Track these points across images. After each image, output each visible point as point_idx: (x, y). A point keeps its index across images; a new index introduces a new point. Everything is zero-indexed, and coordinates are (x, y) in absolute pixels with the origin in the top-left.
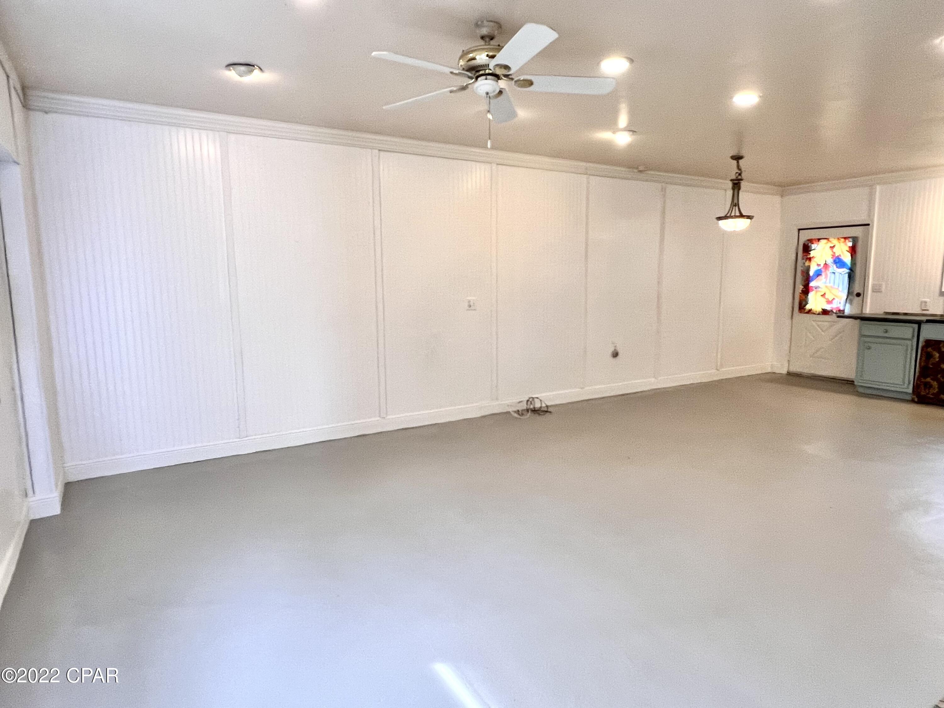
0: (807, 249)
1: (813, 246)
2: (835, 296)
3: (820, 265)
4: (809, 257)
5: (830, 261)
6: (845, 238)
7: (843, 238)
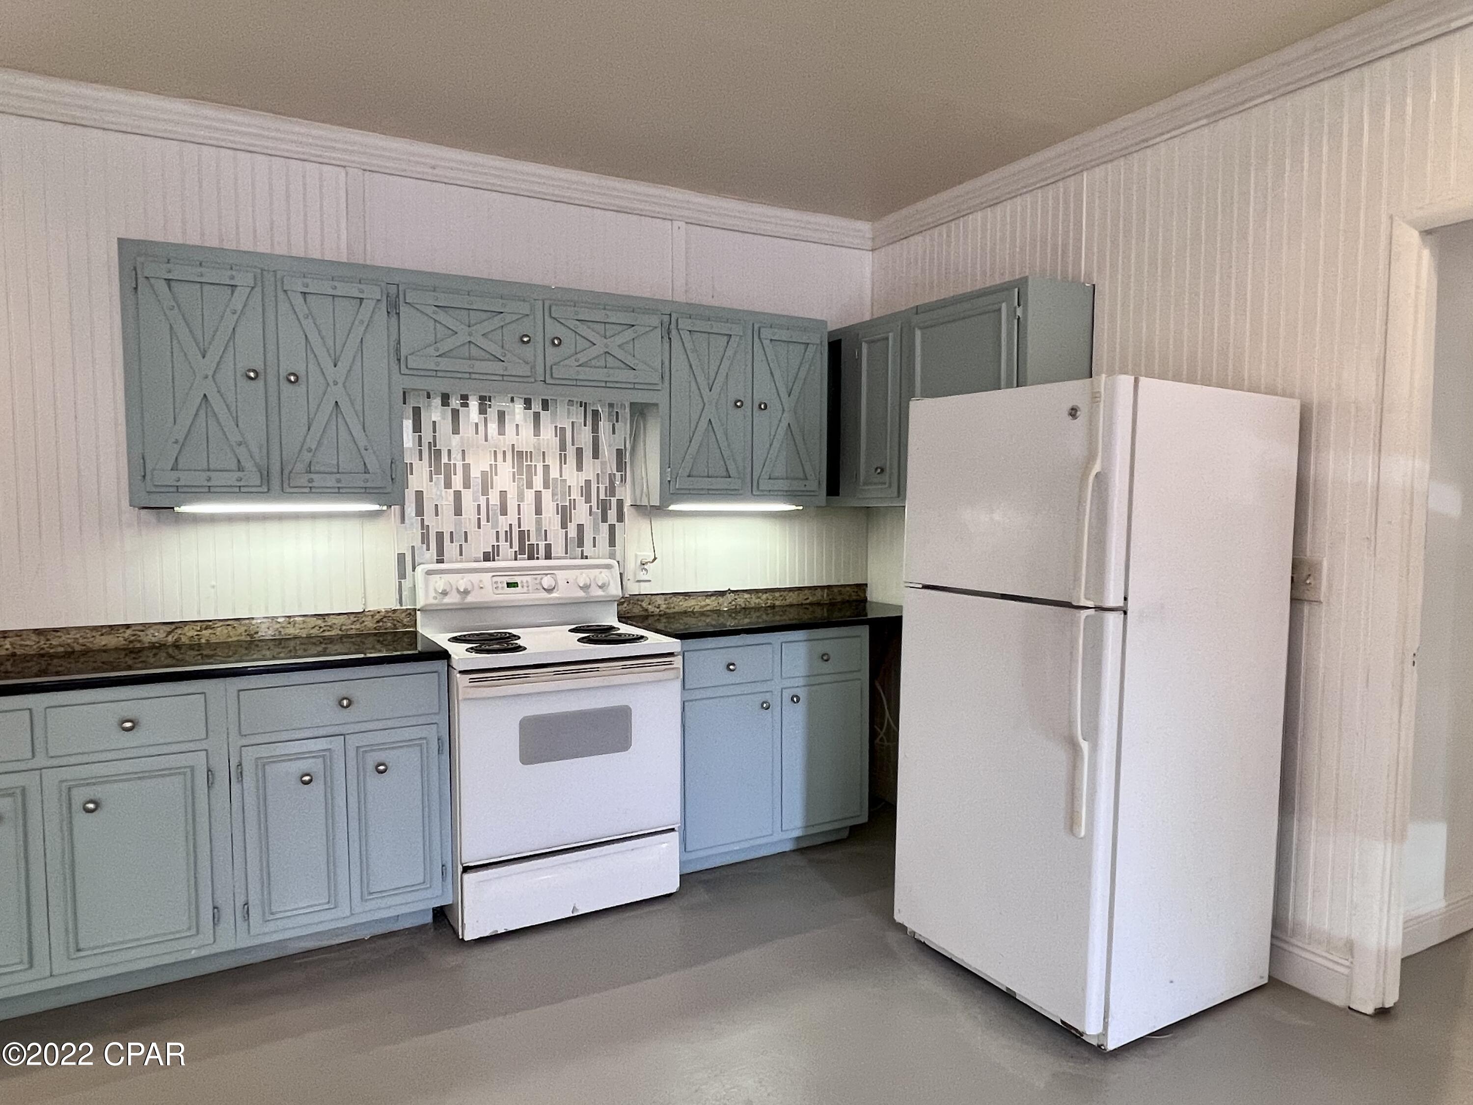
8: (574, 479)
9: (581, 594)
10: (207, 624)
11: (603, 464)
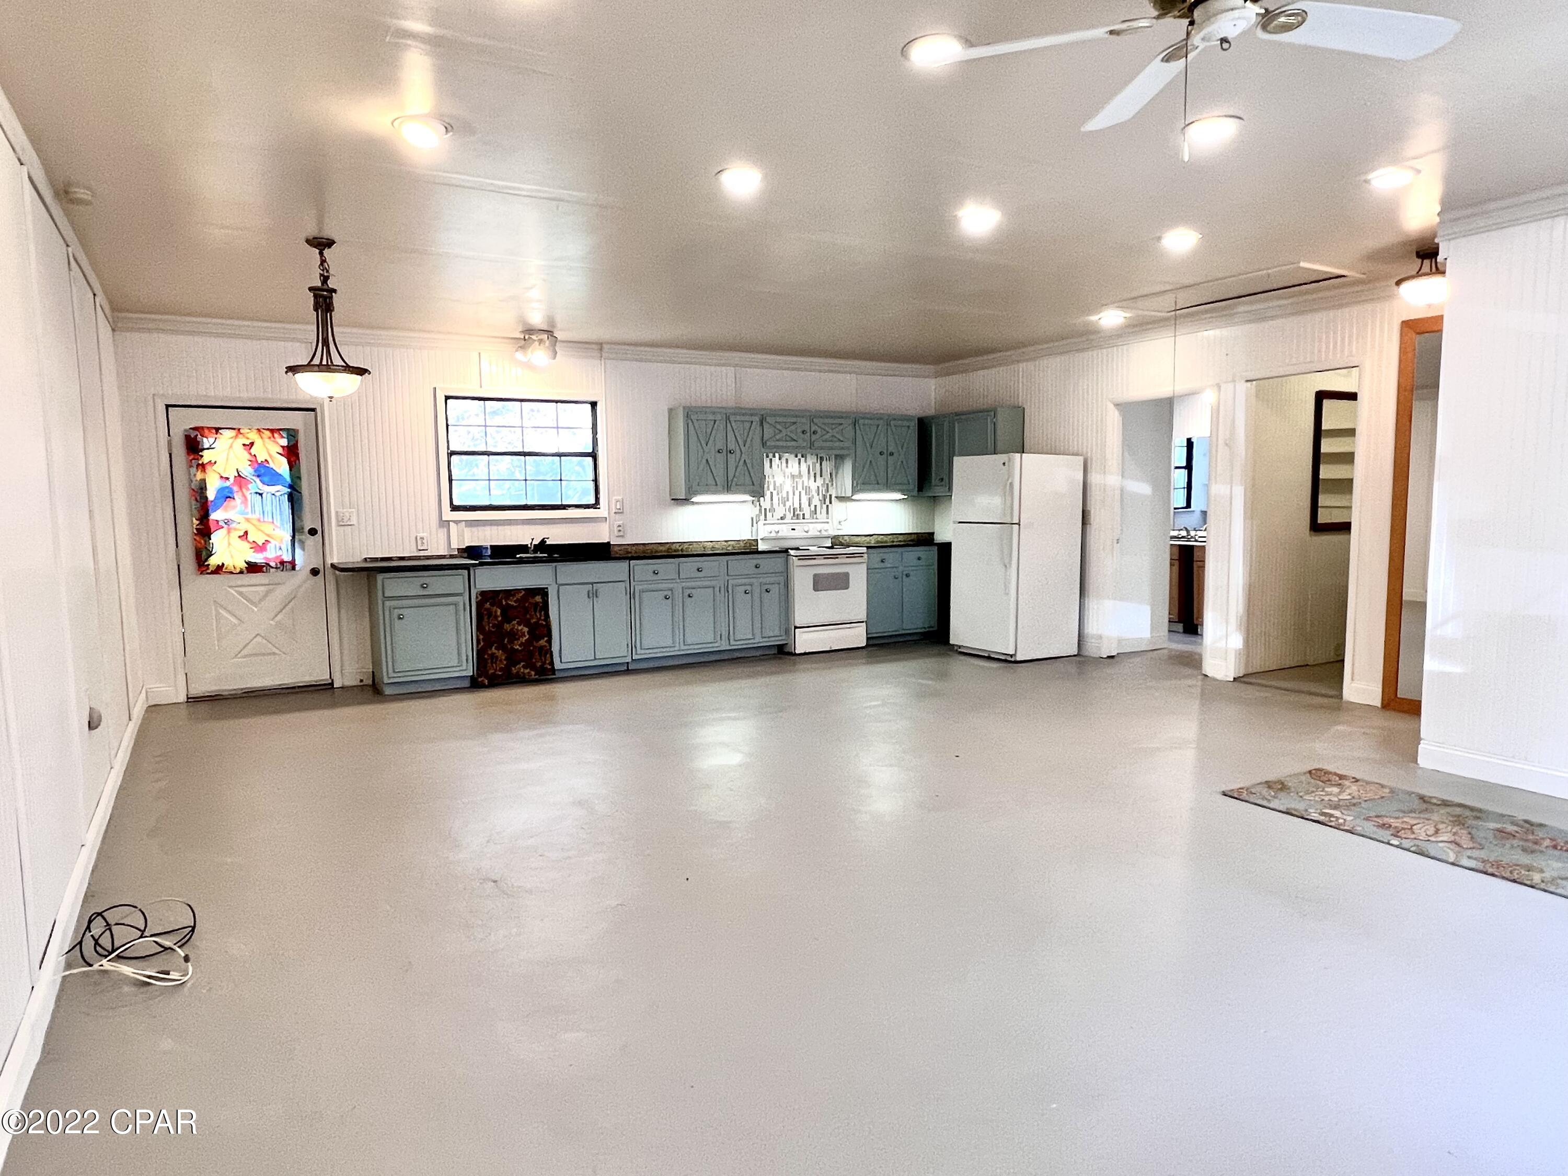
0: (193, 446)
1: (206, 443)
2: (268, 535)
3: (227, 479)
4: (200, 462)
5: (247, 471)
6: (272, 431)
7: (268, 429)
8: (813, 486)
9: (819, 533)
10: (691, 543)
11: (824, 479)
